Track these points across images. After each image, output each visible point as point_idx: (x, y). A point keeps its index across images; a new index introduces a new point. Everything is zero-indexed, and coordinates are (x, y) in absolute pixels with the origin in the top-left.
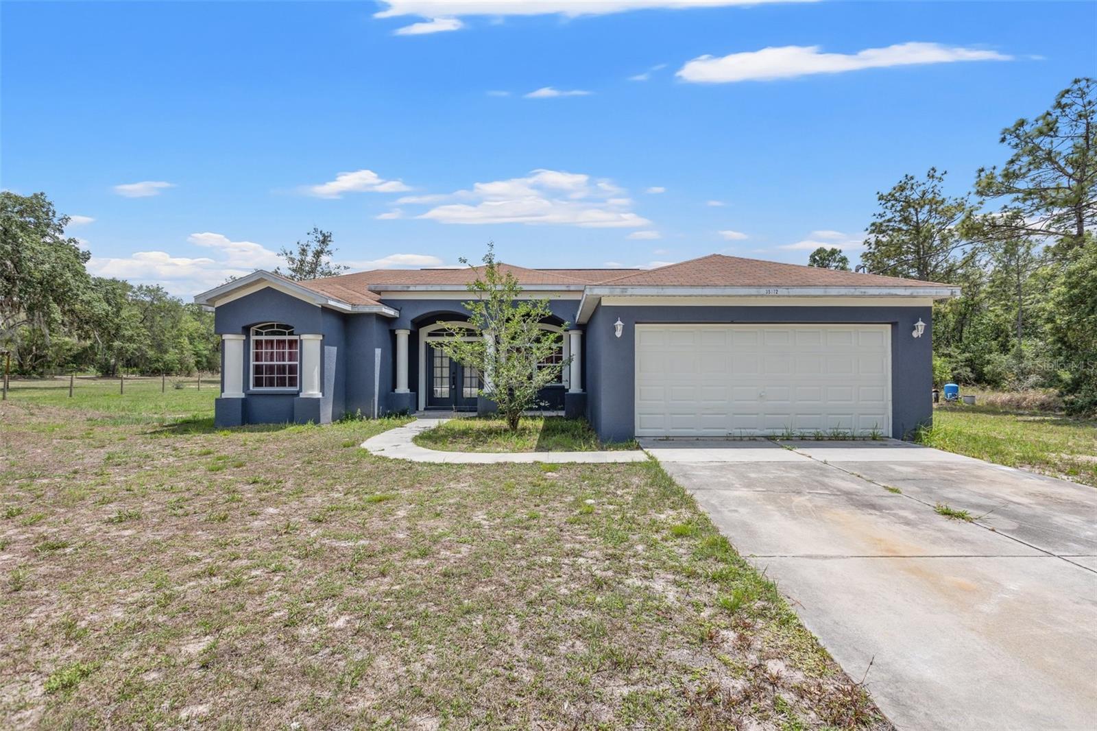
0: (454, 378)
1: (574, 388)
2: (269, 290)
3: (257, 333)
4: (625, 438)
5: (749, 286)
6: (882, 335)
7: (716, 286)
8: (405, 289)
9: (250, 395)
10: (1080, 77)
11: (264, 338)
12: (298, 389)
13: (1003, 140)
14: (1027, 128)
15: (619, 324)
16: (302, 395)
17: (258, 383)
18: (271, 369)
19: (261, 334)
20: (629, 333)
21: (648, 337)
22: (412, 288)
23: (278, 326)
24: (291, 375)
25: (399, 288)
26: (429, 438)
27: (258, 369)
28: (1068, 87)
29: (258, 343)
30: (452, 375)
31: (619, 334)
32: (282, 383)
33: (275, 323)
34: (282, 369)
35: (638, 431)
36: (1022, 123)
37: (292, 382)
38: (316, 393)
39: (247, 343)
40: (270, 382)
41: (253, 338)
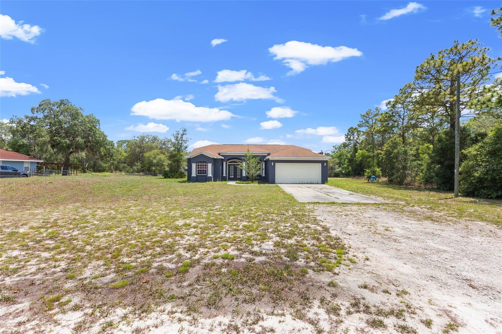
1: (264, 175)
2: (202, 154)
3: (198, 163)
4: (273, 182)
5: (295, 157)
6: (319, 165)
7: (289, 157)
9: (197, 176)
11: (200, 164)
15: (273, 163)
16: (208, 176)
17: (198, 173)
18: (201, 170)
20: (274, 165)
21: (278, 165)
23: (203, 162)
25: (224, 152)
26: (237, 183)
27: (198, 170)
29: (198, 165)
30: (234, 172)
31: (272, 165)
32: (203, 173)
34: (203, 170)
35: (276, 182)
37: (206, 173)
38: (211, 176)
39: (196, 165)
40: (201, 173)
41: (198, 164)
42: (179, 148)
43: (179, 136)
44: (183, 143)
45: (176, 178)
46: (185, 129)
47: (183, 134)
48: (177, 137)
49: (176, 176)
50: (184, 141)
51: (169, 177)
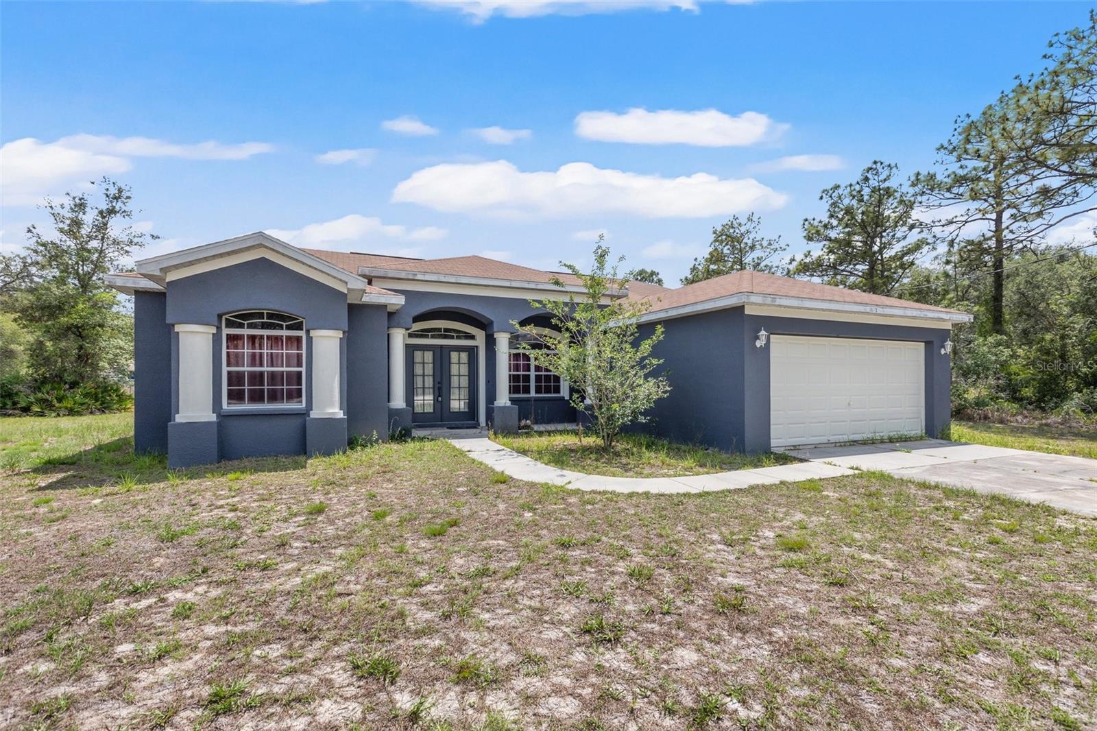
0: (440, 389)
2: (265, 261)
3: (230, 324)
6: (915, 352)
8: (411, 277)
9: (224, 417)
10: (877, 160)
11: (244, 332)
12: (304, 405)
13: (821, 198)
14: (840, 191)
15: (763, 334)
16: (314, 414)
18: (257, 378)
19: (241, 326)
22: (419, 277)
23: (270, 316)
24: (295, 386)
25: (403, 275)
27: (235, 379)
28: (870, 166)
29: (231, 338)
30: (437, 386)
31: (760, 344)
32: (274, 397)
33: (265, 312)
34: (275, 377)
36: (837, 187)
37: (293, 397)
38: (340, 414)
39: (216, 339)
40: (257, 397)
41: (226, 331)
42: (89, 275)
43: (89, 218)
44: (111, 253)
45: (71, 412)
46: (120, 191)
47: (112, 211)
48: (77, 223)
49: (68, 403)
50: (115, 242)
51: (26, 410)
